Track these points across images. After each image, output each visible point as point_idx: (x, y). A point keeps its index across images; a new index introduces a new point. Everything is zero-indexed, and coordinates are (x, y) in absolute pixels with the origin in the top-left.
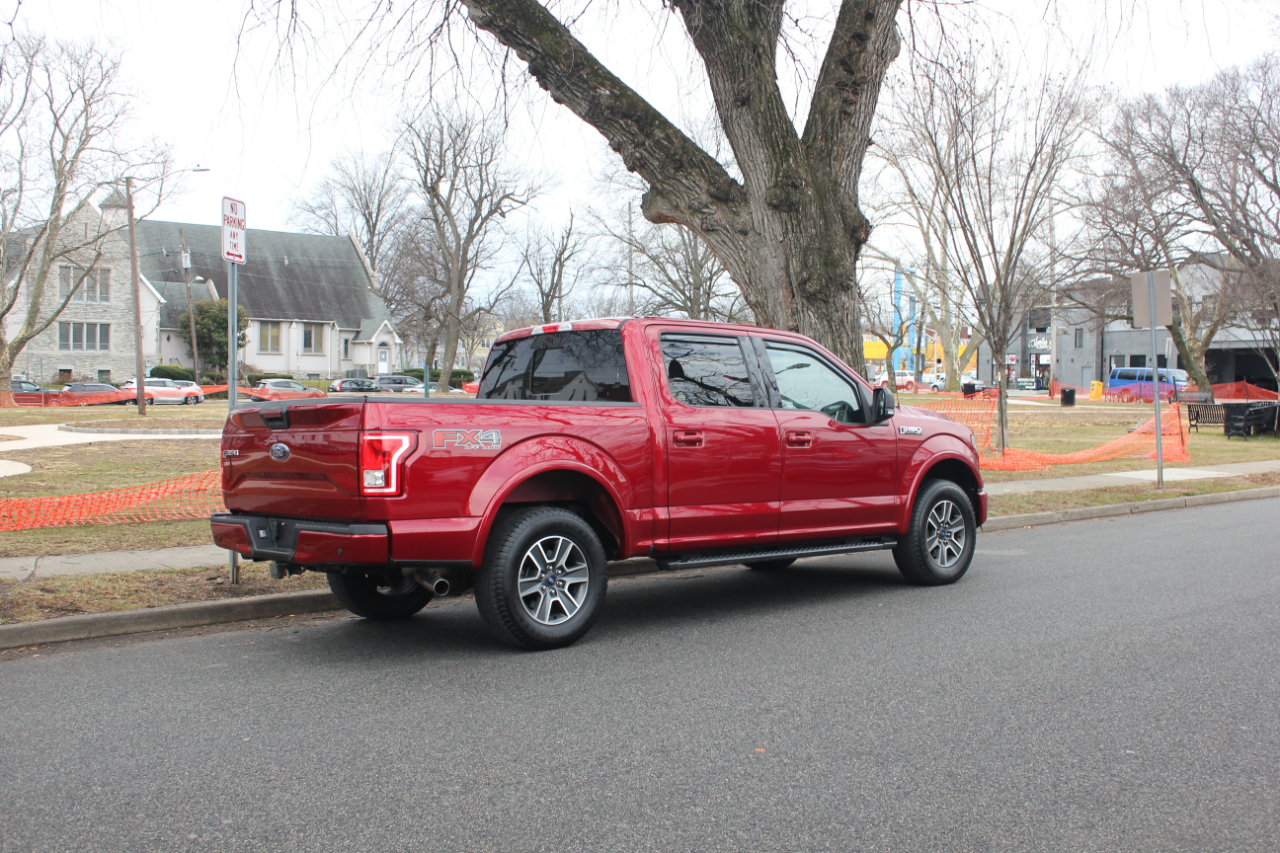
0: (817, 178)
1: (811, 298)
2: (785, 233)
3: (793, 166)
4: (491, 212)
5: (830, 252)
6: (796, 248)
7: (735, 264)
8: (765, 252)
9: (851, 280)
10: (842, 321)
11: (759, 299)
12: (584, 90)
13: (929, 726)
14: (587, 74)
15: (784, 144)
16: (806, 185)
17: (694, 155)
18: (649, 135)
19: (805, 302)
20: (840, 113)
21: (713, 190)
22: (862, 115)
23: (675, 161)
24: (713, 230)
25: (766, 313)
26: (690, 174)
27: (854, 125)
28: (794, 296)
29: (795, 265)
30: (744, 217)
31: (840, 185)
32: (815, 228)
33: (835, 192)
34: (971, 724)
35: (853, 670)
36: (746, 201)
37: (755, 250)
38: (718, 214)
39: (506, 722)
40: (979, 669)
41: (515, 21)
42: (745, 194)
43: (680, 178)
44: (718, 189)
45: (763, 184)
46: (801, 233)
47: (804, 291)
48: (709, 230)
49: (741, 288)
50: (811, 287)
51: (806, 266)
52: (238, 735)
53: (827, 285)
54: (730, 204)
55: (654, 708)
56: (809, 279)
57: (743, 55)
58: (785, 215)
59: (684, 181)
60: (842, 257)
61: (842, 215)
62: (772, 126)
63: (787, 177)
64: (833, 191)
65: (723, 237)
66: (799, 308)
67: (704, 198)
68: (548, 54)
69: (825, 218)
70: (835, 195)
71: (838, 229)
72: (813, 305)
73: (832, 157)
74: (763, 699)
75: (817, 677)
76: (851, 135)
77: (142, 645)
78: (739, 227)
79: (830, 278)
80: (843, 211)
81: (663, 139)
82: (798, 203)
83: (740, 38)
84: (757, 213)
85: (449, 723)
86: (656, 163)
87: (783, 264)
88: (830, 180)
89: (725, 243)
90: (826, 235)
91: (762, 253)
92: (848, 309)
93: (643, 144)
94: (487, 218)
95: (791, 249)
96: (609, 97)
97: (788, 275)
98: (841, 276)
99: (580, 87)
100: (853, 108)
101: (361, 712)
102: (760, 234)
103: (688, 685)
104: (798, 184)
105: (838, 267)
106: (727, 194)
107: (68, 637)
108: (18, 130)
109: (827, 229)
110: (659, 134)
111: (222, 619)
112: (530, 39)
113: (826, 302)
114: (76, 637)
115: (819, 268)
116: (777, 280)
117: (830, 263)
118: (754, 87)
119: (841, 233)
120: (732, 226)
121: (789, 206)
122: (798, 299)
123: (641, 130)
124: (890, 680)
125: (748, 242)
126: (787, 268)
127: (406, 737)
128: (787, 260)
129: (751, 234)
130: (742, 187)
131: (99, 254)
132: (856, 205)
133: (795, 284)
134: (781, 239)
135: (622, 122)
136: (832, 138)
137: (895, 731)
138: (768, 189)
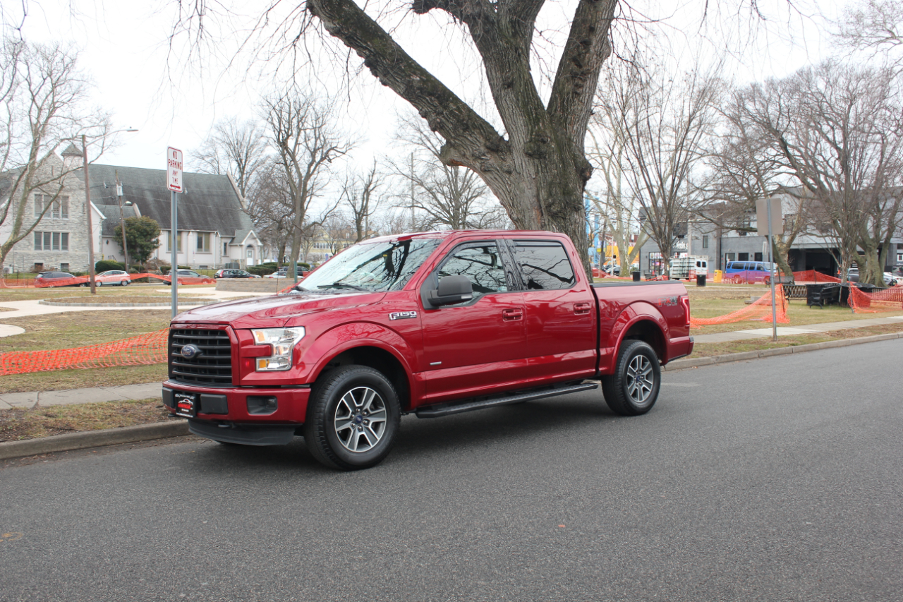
0: (558, 136)
1: (554, 216)
2: (537, 173)
3: (542, 128)
4: (322, 159)
5: (566, 185)
6: (544, 182)
7: (503, 193)
8: (523, 185)
9: (581, 204)
10: (575, 232)
11: (519, 216)
12: (402, 77)
13: (671, 507)
14: (404, 67)
15: (536, 114)
16: (551, 141)
17: (476, 121)
18: (446, 107)
19: (550, 218)
20: (573, 93)
21: (488, 144)
22: (587, 95)
23: (463, 125)
24: (489, 171)
25: (523, 225)
26: (473, 133)
27: (581, 102)
28: (542, 215)
29: (543, 194)
30: (509, 161)
31: (573, 141)
32: (556, 169)
33: (570, 146)
34: (698, 505)
35: (609, 468)
36: (510, 152)
37: (516, 184)
38: (491, 160)
39: (383, 508)
40: (693, 466)
41: (356, 31)
42: (510, 147)
43: (467, 136)
44: (492, 143)
45: (522, 140)
46: (547, 172)
47: (549, 211)
48: (486, 171)
49: (507, 209)
50: (555, 209)
51: (551, 195)
52: (198, 519)
53: (565, 208)
54: (500, 154)
55: (482, 497)
56: (553, 204)
57: (509, 54)
58: (536, 161)
59: (469, 138)
60: (575, 189)
61: (574, 160)
62: (528, 101)
63: (537, 135)
64: (568, 145)
65: (495, 175)
66: (546, 223)
67: (483, 149)
68: (378, 53)
69: (563, 163)
70: (570, 148)
71: (572, 170)
72: (556, 221)
73: (568, 122)
74: (554, 490)
75: (586, 473)
76: (579, 108)
77: (118, 453)
78: (506, 169)
79: (567, 203)
80: (574, 158)
81: (455, 110)
82: (545, 153)
83: (507, 43)
84: (518, 159)
85: (344, 509)
86: (451, 126)
87: (535, 193)
88: (566, 138)
89: (496, 179)
90: (564, 174)
91: (521, 186)
92: (578, 223)
93: (442, 113)
94: (319, 163)
95: (540, 184)
96: (419, 82)
97: (539, 201)
98: (574, 201)
99: (399, 75)
100: (581, 90)
101: (281, 501)
102: (520, 174)
103: (500, 480)
104: (545, 140)
105: (572, 195)
106: (498, 146)
107: (66, 448)
108: (7, 104)
109: (564, 170)
110: (452, 106)
111: (170, 435)
112: (366, 43)
113: (564, 219)
114: (72, 448)
115: (560, 196)
116: (531, 204)
117: (567, 193)
118: (516, 76)
119: (574, 173)
120: (501, 168)
121: (540, 155)
122: (545, 217)
123: (441, 104)
124: (635, 475)
125: (512, 178)
126: (538, 196)
127: (316, 519)
128: (538, 190)
129: (514, 173)
130: (508, 142)
131: (62, 187)
132: (583, 154)
133: (543, 207)
134: (534, 177)
135: (428, 98)
136: (567, 109)
137: (649, 510)
138: (525, 143)
